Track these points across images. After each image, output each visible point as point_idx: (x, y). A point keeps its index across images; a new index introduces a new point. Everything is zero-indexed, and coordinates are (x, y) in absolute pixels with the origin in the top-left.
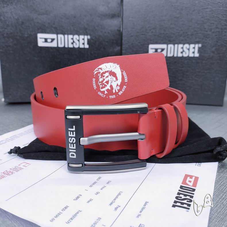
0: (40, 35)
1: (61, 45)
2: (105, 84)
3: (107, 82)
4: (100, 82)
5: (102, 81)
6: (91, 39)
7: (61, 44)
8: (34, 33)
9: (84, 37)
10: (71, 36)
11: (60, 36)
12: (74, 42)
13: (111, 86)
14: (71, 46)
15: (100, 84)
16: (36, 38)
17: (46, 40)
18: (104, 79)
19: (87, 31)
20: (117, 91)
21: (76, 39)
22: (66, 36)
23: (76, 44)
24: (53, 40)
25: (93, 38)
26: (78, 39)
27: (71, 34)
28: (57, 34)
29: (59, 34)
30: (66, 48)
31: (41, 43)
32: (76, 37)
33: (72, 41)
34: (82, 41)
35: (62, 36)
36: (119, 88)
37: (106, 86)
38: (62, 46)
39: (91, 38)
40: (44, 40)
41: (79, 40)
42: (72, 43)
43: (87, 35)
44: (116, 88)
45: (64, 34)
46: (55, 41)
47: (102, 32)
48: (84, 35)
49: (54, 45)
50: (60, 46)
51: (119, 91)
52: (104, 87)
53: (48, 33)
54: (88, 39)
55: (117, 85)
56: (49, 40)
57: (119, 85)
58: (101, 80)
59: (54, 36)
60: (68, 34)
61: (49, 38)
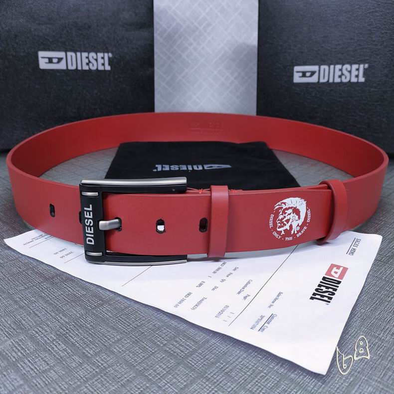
0: (41, 54)
1: (72, 67)
2: (285, 222)
3: (288, 221)
4: (279, 220)
5: (282, 219)
6: (114, 57)
7: (72, 65)
8: (33, 50)
9: (104, 55)
10: (85, 55)
11: (69, 54)
12: (90, 62)
13: (291, 226)
14: (86, 68)
15: (278, 222)
16: (37, 57)
17: (50, 60)
18: (285, 217)
19: (107, 46)
20: (296, 232)
21: (93, 57)
22: (78, 54)
23: (93, 65)
24: (60, 60)
25: (116, 57)
26: (95, 57)
27: (85, 51)
28: (66, 51)
29: (69, 51)
30: (79, 70)
31: (43, 65)
32: (92, 55)
33: (87, 61)
34: (100, 61)
35: (73, 54)
36: (298, 228)
37: (285, 225)
38: (74, 67)
39: (113, 55)
40: (47, 60)
41: (96, 60)
42: (88, 64)
43: (108, 53)
44: (295, 229)
45: (75, 51)
46: (64, 61)
47: (128, 47)
48: (104, 52)
49: (62, 66)
50: (70, 68)
51: (298, 232)
52: (283, 227)
53: (53, 50)
54: (109, 58)
55: (298, 225)
56: (55, 61)
57: (300, 225)
58: (281, 217)
59: (61, 54)
60: (81, 52)
61: (54, 57)
